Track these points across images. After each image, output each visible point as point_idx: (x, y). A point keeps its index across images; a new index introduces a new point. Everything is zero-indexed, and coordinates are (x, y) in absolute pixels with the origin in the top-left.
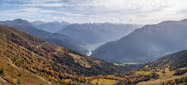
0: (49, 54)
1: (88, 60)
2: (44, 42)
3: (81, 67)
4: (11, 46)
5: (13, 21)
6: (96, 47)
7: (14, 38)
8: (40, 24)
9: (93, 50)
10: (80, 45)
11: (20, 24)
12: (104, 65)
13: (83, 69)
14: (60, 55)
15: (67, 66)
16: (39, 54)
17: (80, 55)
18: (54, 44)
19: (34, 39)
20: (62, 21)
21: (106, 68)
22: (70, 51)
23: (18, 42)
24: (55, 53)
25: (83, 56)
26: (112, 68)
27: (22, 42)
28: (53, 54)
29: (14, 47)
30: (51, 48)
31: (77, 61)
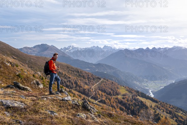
8: (74, 50)
16: (99, 100)
20: (105, 46)
23: (65, 82)
24: (120, 97)
30: (112, 90)
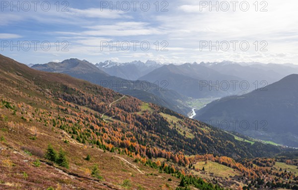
0: (130, 115)
1: (189, 125)
2: (119, 96)
3: (179, 136)
4: (64, 108)
5: (62, 63)
6: (204, 103)
7: (67, 93)
8: (112, 66)
9: (199, 109)
10: (178, 100)
11: (76, 69)
12: (216, 135)
13: (182, 140)
14: (147, 117)
15: (157, 135)
16: (114, 116)
17: (178, 116)
18: (137, 99)
19: (104, 91)
20: (148, 61)
21: (220, 144)
22: (162, 110)
23: (77, 99)
24: (139, 114)
25: (181, 118)
26: (229, 144)
27: (82, 98)
28: (135, 115)
29: (69, 110)
30: (131, 106)
31: (173, 126)
